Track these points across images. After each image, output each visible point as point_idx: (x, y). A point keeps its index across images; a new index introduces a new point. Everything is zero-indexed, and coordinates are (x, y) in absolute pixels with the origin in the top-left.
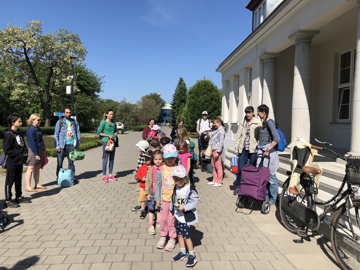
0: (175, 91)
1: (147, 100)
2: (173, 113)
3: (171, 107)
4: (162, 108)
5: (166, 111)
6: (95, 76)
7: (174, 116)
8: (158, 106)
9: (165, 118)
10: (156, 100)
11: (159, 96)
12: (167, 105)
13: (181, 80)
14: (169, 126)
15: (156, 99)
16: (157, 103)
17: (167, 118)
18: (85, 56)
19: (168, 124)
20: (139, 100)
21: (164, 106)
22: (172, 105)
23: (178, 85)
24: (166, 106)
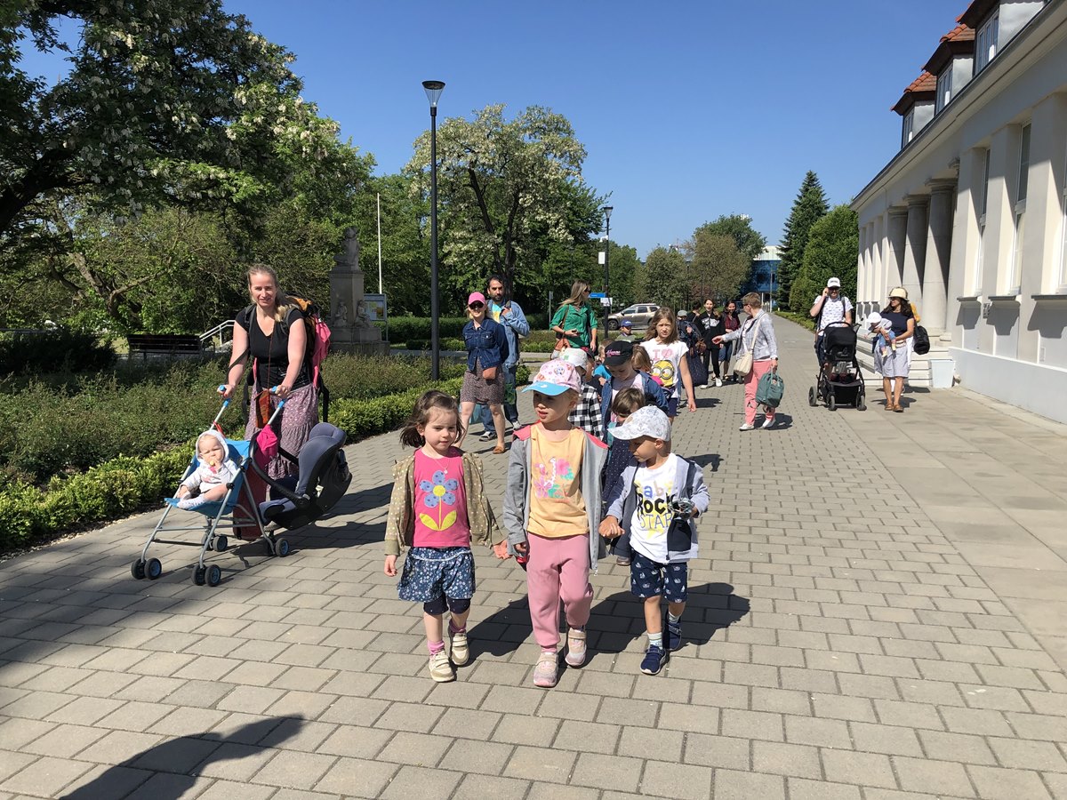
1: (710, 239)
2: (785, 273)
3: (780, 254)
4: (755, 259)
5: (767, 266)
6: (590, 194)
7: (789, 280)
8: (741, 254)
9: (763, 286)
10: (737, 235)
11: (746, 222)
12: (768, 248)
13: (811, 179)
14: (774, 309)
15: (737, 232)
16: (740, 245)
17: (770, 287)
18: (582, 162)
19: (771, 304)
20: (690, 239)
21: (761, 252)
22: (782, 249)
23: (800, 194)
24: (767, 252)
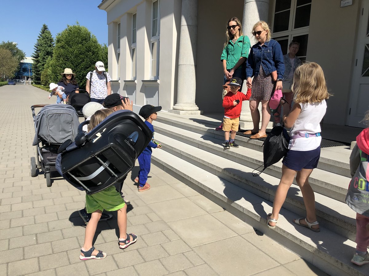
0: (38, 40)
2: (36, 68)
3: (33, 60)
4: (21, 62)
5: (27, 65)
7: (38, 71)
8: (14, 59)
9: (26, 74)
10: (11, 50)
11: (15, 46)
12: (27, 58)
13: (45, 28)
14: (32, 83)
16: (14, 54)
17: (29, 74)
19: (30, 81)
21: (24, 59)
22: (34, 57)
23: (41, 34)
